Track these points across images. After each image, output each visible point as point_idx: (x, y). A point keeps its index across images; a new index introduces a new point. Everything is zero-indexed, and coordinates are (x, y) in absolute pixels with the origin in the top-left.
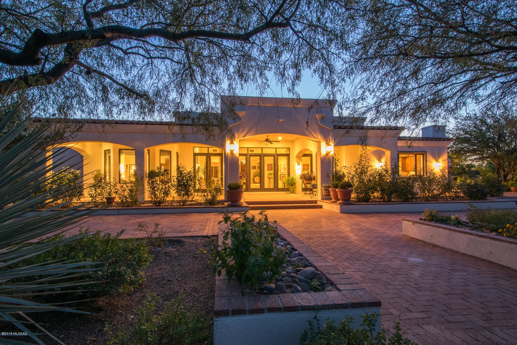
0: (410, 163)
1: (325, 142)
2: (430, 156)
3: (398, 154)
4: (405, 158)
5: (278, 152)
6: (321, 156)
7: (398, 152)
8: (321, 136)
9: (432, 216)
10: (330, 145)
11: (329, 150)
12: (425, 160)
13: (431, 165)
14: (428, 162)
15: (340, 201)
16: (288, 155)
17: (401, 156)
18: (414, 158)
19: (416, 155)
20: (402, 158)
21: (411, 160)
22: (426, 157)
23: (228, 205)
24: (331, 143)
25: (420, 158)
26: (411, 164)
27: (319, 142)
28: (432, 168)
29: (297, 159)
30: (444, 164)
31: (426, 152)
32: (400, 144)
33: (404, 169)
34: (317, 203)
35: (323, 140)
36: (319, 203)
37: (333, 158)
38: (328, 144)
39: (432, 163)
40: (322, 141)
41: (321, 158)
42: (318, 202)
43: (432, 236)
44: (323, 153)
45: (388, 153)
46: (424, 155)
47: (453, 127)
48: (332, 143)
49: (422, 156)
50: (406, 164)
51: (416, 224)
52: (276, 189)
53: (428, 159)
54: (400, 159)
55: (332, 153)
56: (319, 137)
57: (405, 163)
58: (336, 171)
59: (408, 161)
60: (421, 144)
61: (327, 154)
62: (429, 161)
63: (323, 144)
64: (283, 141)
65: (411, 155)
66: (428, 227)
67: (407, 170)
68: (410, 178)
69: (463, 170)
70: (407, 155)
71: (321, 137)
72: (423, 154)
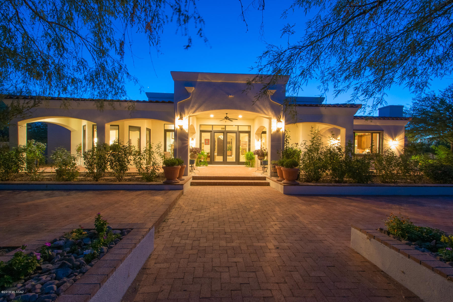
0: (365, 141)
1: (276, 118)
2: (387, 135)
3: (354, 133)
4: (361, 136)
5: (240, 130)
6: (272, 133)
7: (354, 130)
8: (272, 112)
9: (402, 230)
10: (281, 122)
11: (279, 127)
12: (381, 139)
13: (387, 143)
14: (384, 141)
15: (285, 181)
16: (249, 132)
17: (358, 134)
18: (370, 136)
19: (372, 133)
20: (359, 136)
21: (367, 138)
22: (383, 136)
23: (164, 182)
24: (281, 120)
25: (377, 136)
26: (367, 142)
27: (270, 119)
28: (389, 146)
29: (257, 136)
30: (401, 142)
31: (383, 131)
32: (356, 122)
33: (360, 147)
34: (265, 180)
35: (274, 116)
36: (268, 181)
37: (284, 134)
38: (279, 121)
39: (388, 142)
40: (272, 118)
41: (271, 135)
42: (267, 179)
43: (403, 272)
44: (274, 129)
45: (343, 131)
46: (381, 134)
47: (410, 108)
48: (283, 120)
49: (378, 134)
50: (362, 142)
51: (372, 239)
52: (238, 162)
53: (384, 137)
54: (356, 138)
55: (282, 130)
56: (270, 113)
57: (361, 140)
58: (286, 147)
59: (364, 139)
60: (378, 123)
61: (278, 131)
62: (386, 140)
63: (274, 120)
64: (244, 119)
65: (367, 134)
66: (396, 252)
67: (362, 147)
68: (365, 155)
69: (414, 148)
70: (363, 134)
71: (272, 114)
72: (379, 133)
